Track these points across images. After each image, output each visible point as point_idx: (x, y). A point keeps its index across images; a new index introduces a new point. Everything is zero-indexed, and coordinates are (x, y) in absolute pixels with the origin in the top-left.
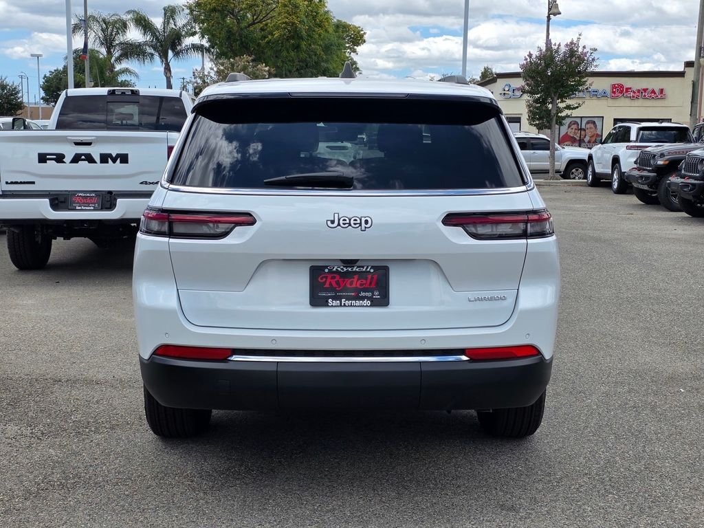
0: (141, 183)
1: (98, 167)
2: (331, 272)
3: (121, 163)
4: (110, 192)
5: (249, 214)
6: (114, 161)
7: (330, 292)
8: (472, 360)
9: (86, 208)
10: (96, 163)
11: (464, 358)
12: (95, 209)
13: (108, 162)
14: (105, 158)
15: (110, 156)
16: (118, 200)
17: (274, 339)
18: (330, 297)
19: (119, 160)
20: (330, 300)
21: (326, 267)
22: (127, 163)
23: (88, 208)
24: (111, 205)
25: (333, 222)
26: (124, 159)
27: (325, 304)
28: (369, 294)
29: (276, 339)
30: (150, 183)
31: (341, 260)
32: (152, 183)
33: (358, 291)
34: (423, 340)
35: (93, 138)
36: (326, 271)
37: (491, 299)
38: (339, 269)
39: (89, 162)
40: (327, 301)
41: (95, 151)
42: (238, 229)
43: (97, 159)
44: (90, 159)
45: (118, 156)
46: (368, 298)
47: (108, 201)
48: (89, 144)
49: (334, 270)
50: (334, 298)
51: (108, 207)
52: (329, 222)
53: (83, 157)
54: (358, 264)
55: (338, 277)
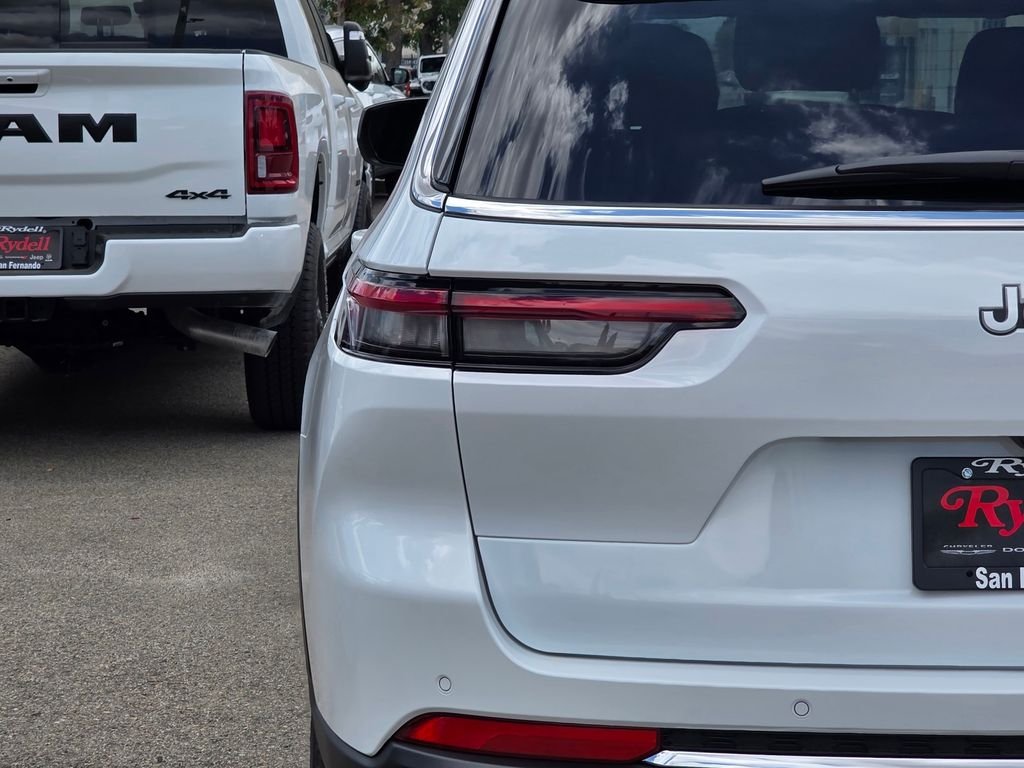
0: (172, 196)
1: (57, 155)
2: (980, 476)
3: (116, 139)
4: (85, 222)
5: (717, 290)
6: (98, 136)
7: (978, 543)
9: (22, 266)
10: (50, 141)
12: (45, 270)
13: (79, 139)
14: (72, 128)
15: (85, 120)
16: (110, 243)
17: (802, 700)
18: (979, 561)
19: (110, 133)
20: (980, 573)
21: (966, 462)
22: (135, 140)
23: (27, 266)
24: (87, 258)
25: (1001, 314)
26: (124, 128)
27: (963, 583)
29: (806, 698)
30: (196, 196)
31: (1013, 438)
32: (201, 195)
35: (41, 72)
36: (967, 473)
38: (1009, 468)
39: (30, 139)
40: (972, 575)
41: (47, 109)
42: (681, 337)
43: (52, 129)
44: (31, 130)
45: (109, 119)
47: (80, 247)
48: (29, 88)
49: (993, 470)
50: (996, 565)
51: (83, 262)
52: (989, 316)
53: (13, 126)
55: (1003, 493)
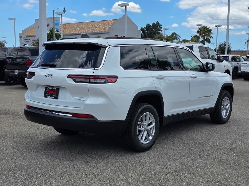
2: (49, 89)
7: (48, 94)
8: (73, 116)
11: (71, 115)
21: (48, 87)
25: (46, 75)
28: (55, 95)
33: (53, 94)
34: (61, 109)
37: (81, 100)
40: (47, 96)
46: (54, 96)
54: (54, 87)
